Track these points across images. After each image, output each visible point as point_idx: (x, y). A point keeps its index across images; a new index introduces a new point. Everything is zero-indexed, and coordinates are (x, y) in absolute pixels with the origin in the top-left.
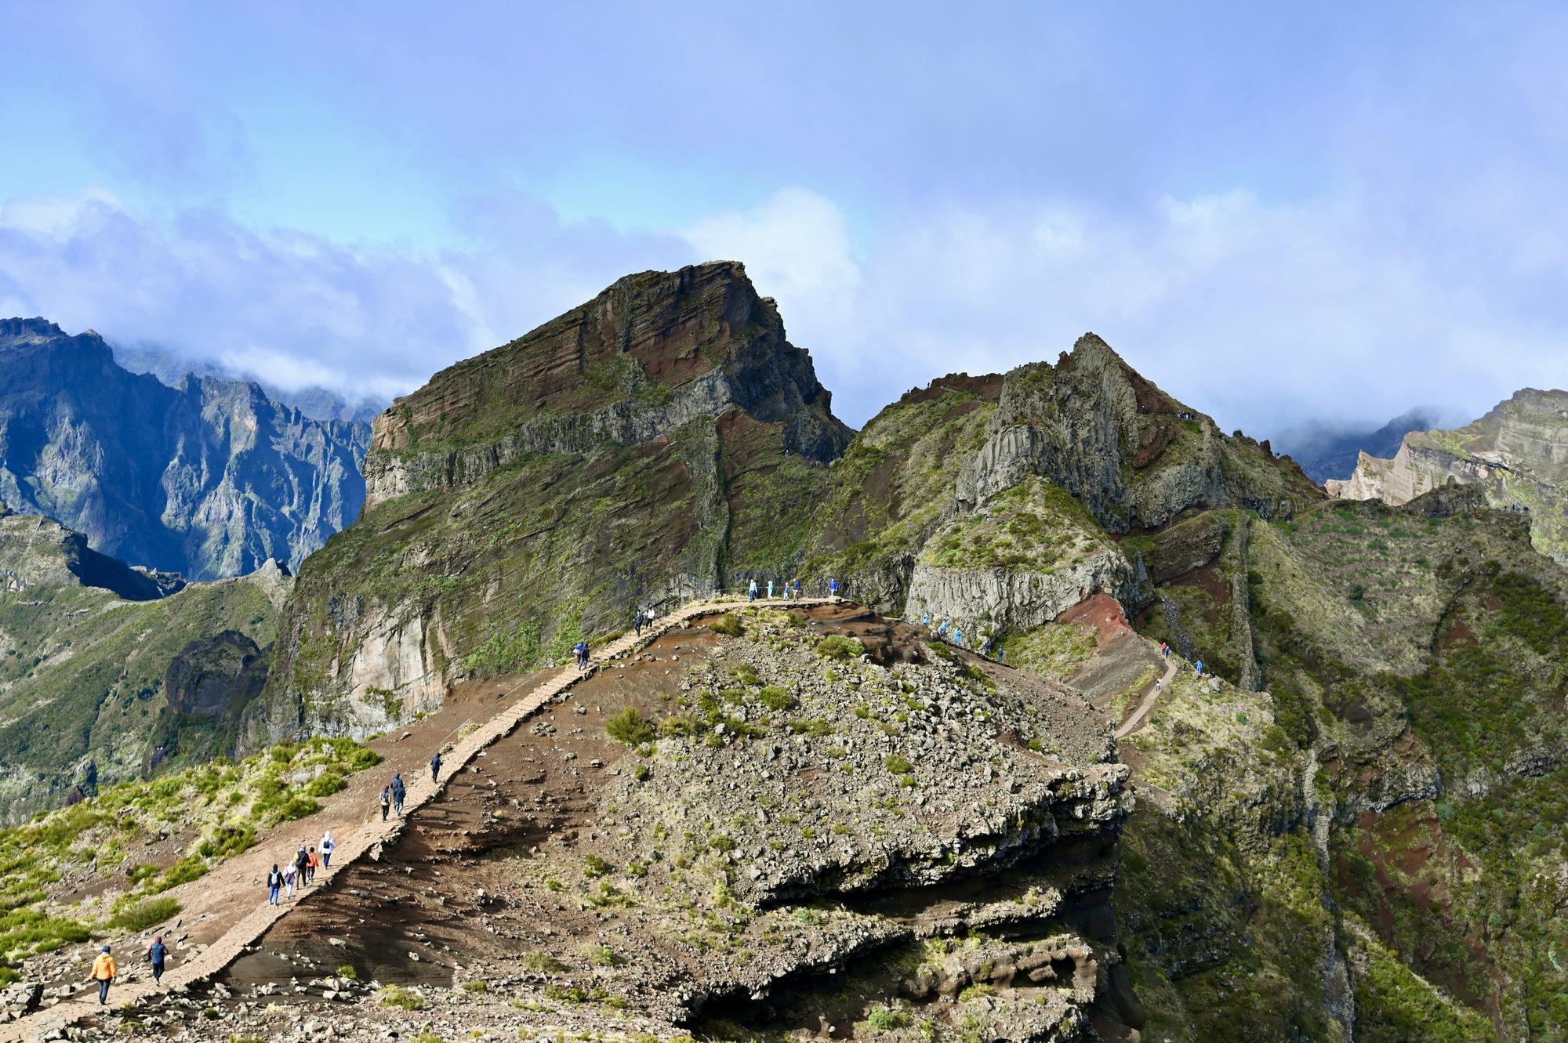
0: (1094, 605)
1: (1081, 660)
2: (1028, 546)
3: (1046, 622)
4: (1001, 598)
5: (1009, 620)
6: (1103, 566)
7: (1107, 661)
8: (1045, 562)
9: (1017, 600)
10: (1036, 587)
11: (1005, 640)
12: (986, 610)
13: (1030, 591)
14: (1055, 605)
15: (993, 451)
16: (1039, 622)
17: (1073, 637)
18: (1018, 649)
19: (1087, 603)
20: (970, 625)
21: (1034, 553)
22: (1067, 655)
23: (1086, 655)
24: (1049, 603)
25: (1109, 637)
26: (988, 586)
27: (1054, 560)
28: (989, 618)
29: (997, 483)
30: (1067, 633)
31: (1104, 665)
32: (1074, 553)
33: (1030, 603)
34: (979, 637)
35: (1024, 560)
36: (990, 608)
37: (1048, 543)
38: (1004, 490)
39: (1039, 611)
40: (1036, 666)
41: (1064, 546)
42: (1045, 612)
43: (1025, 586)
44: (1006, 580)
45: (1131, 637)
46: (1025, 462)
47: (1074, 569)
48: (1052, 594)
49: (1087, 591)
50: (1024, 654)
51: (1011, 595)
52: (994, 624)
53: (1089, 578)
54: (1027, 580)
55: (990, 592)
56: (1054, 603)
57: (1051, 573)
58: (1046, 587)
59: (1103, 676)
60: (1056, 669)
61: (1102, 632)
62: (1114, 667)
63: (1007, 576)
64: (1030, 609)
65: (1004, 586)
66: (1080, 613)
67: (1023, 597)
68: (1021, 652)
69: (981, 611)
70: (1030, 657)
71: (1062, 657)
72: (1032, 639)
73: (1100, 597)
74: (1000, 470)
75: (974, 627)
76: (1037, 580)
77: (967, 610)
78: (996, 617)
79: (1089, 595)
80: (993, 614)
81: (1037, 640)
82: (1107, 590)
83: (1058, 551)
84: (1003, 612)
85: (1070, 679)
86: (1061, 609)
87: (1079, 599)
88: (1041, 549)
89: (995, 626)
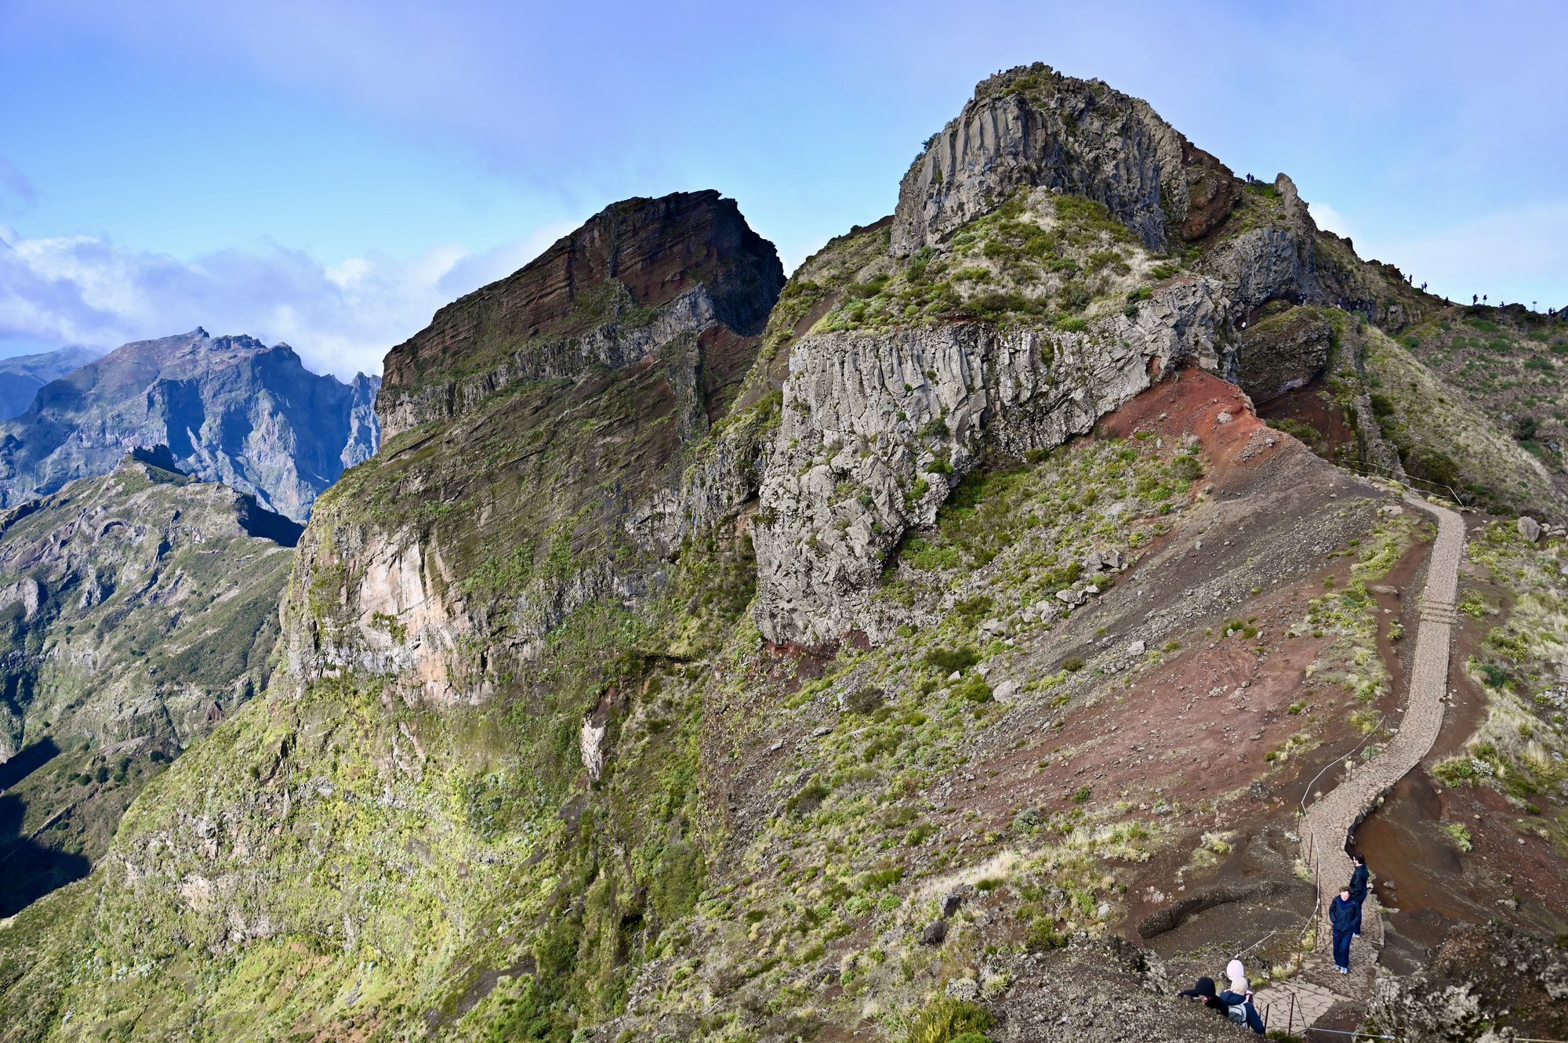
0: (1181, 393)
1: (1168, 511)
2: (1027, 278)
3: (1070, 438)
4: (970, 389)
5: (989, 437)
6: (1197, 306)
7: (1238, 509)
8: (1064, 307)
9: (1006, 392)
10: (1047, 361)
11: (981, 482)
12: (937, 415)
13: (1034, 370)
14: (1092, 398)
15: (953, 147)
16: (1057, 439)
17: (1139, 464)
18: (1010, 498)
19: (1164, 391)
20: (900, 449)
21: (1040, 291)
22: (1131, 503)
23: (1178, 499)
24: (1078, 395)
25: (1231, 453)
26: (939, 363)
27: (1086, 301)
28: (942, 432)
29: (961, 206)
30: (1123, 456)
31: (1230, 518)
32: (1130, 283)
33: (1036, 396)
34: (924, 476)
35: (1019, 305)
36: (945, 412)
37: (1070, 270)
38: (974, 218)
39: (1054, 415)
40: (1054, 533)
41: (1105, 272)
42: (1069, 417)
43: (1023, 359)
44: (980, 349)
45: (1291, 451)
46: (1013, 163)
47: (1133, 314)
48: (1083, 374)
49: (1163, 362)
50: (1026, 507)
51: (991, 381)
52: (955, 446)
53: (1168, 333)
54: (1026, 345)
55: (943, 375)
56: (1089, 394)
57: (1080, 327)
58: (1070, 360)
59: (1237, 545)
60: (1106, 535)
61: (1212, 445)
62: (1261, 522)
63: (983, 340)
64: (1035, 410)
65: (976, 362)
66: (1151, 412)
67: (1018, 385)
68: (1018, 504)
69: (926, 418)
70: (1039, 513)
71: (1117, 508)
72: (1041, 476)
73: (1192, 379)
74: (967, 182)
75: (911, 455)
76: (1050, 345)
77: (894, 418)
78: (960, 430)
79: (1169, 373)
80: (951, 424)
81: (1054, 477)
82: (1209, 363)
83: (1092, 282)
84: (975, 419)
85: (1144, 559)
86: (1105, 406)
87: (1145, 382)
88: (1055, 282)
89: (957, 450)
